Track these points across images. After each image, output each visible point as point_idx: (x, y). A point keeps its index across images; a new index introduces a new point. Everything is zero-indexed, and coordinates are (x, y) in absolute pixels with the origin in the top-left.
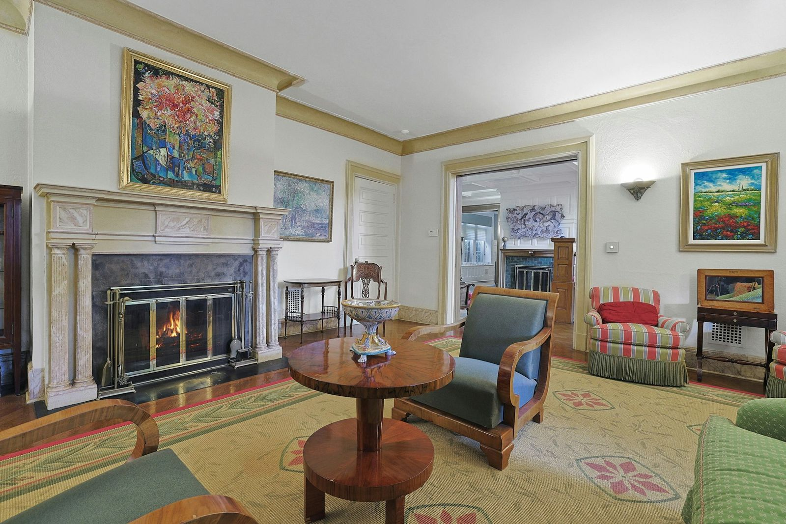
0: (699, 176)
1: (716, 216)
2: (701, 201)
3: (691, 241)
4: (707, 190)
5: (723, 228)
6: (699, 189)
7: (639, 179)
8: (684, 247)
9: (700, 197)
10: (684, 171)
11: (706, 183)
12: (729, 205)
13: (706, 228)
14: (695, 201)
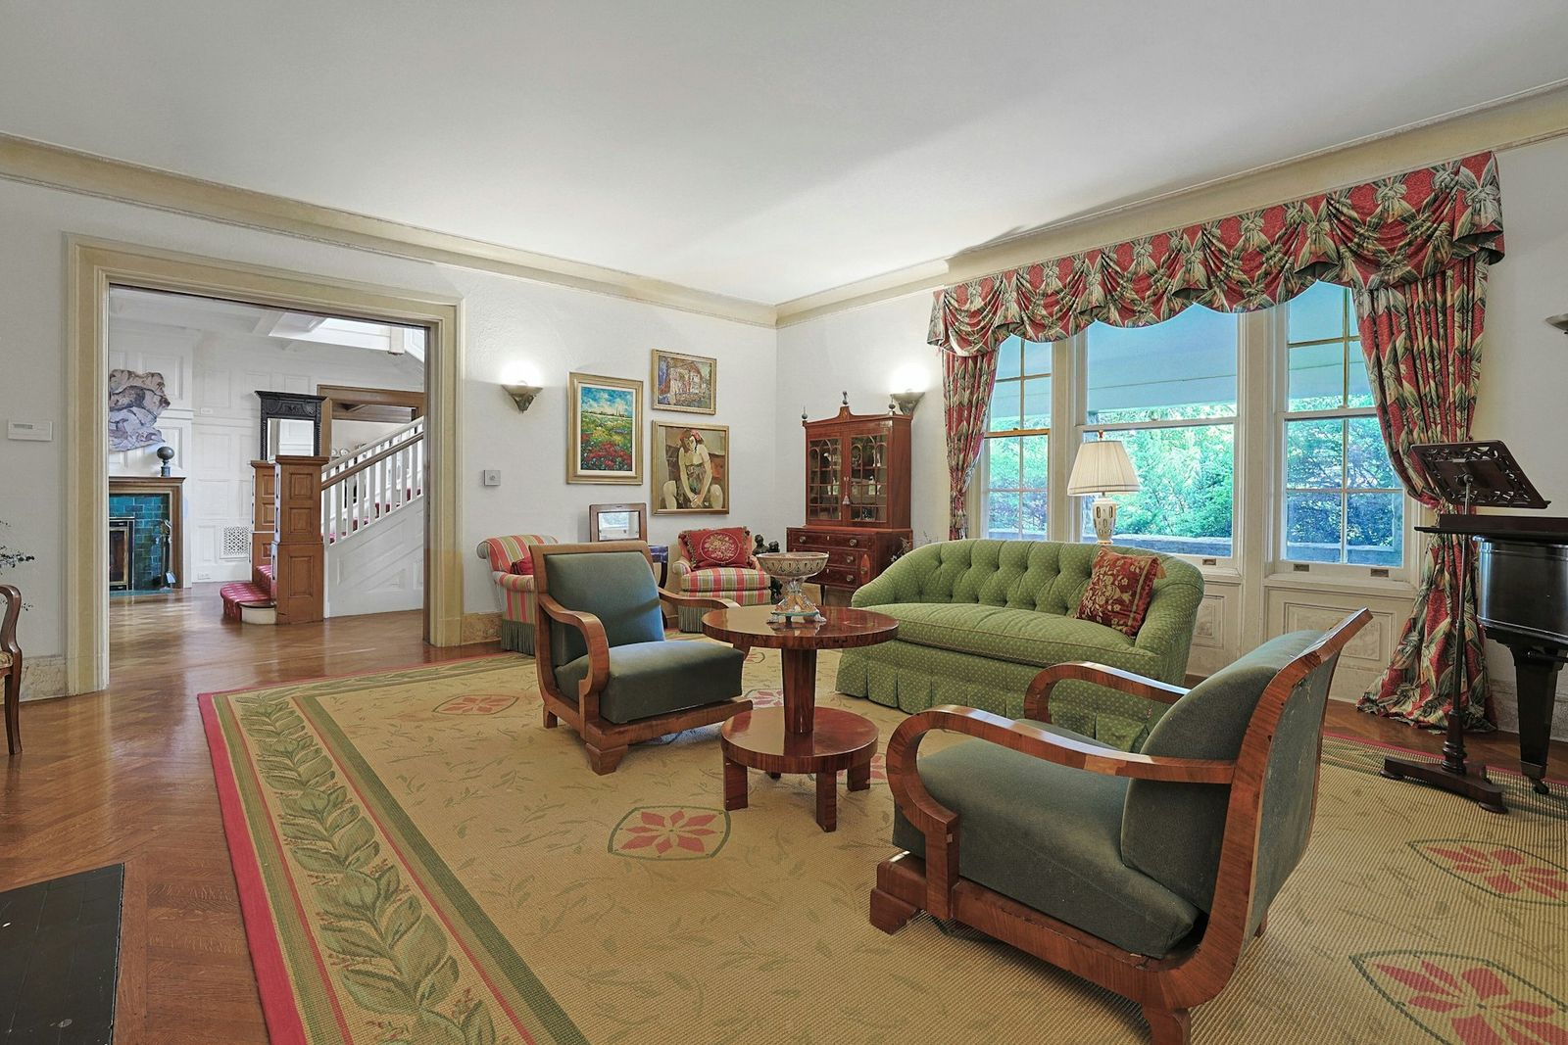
0: (587, 391)
1: (600, 442)
2: (587, 423)
3: (580, 472)
4: (593, 410)
5: (604, 457)
6: (586, 407)
7: (522, 381)
8: (571, 478)
9: (586, 417)
10: (572, 383)
11: (592, 402)
12: (610, 431)
13: (592, 455)
14: (582, 421)
